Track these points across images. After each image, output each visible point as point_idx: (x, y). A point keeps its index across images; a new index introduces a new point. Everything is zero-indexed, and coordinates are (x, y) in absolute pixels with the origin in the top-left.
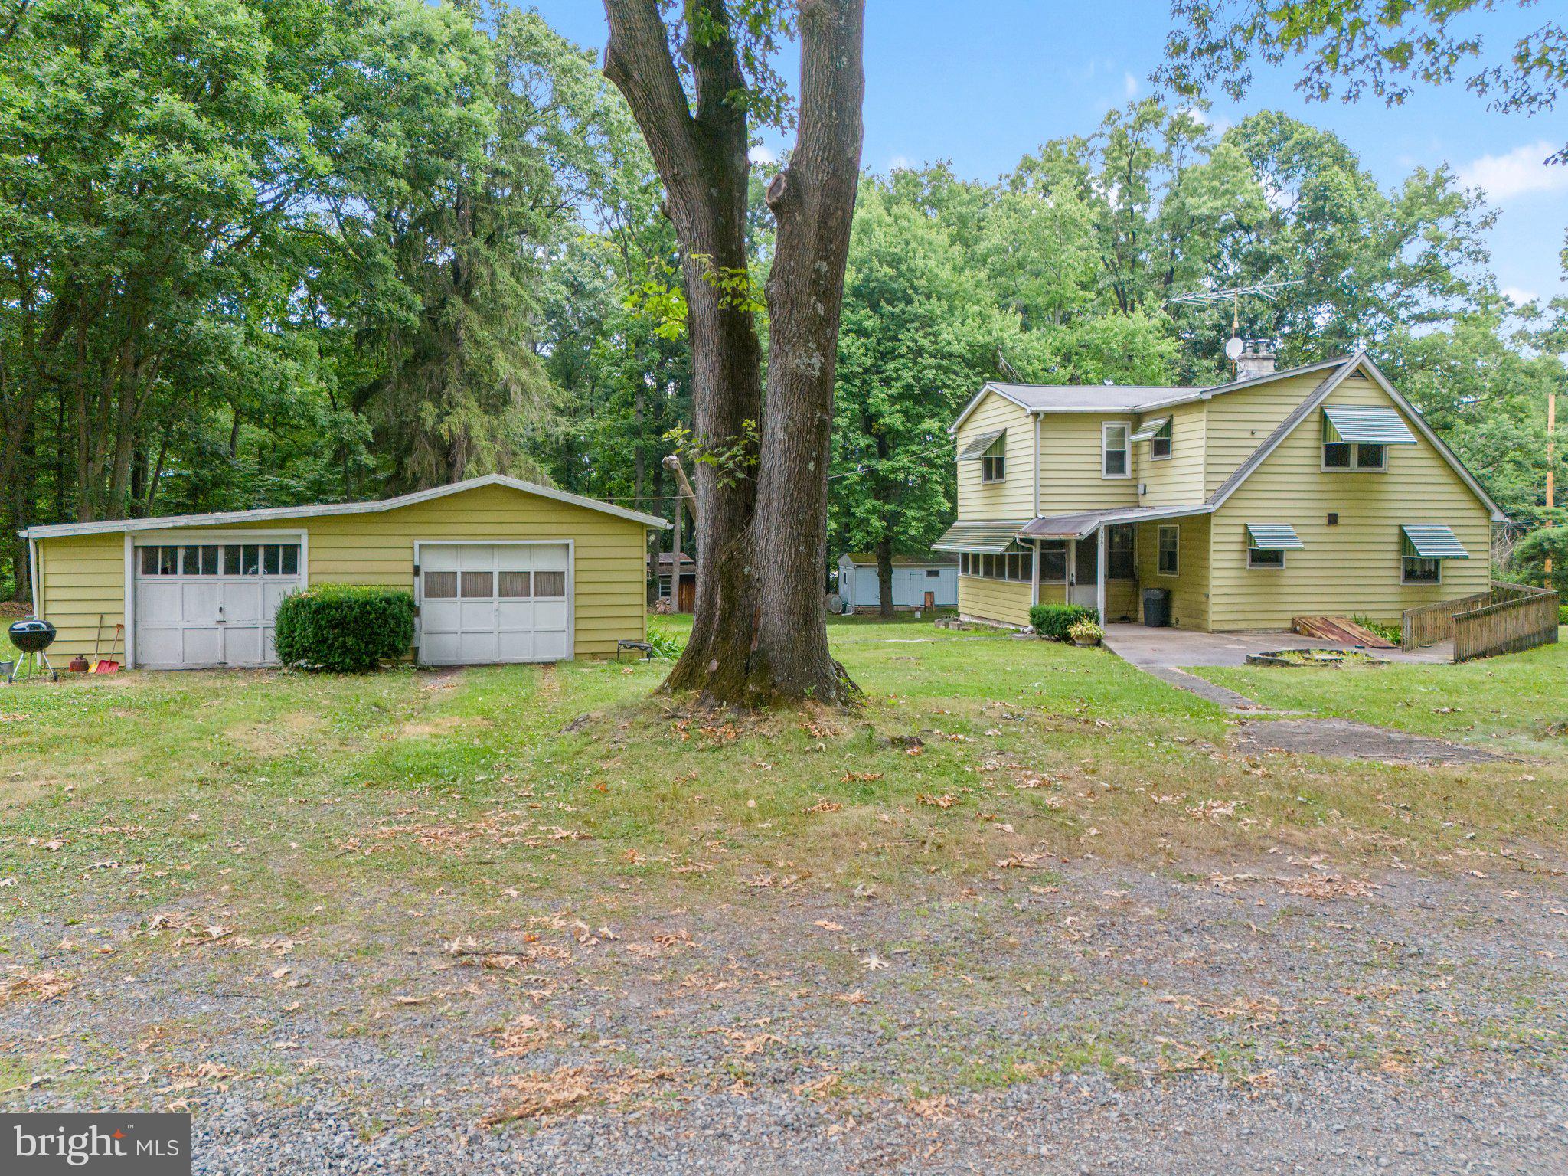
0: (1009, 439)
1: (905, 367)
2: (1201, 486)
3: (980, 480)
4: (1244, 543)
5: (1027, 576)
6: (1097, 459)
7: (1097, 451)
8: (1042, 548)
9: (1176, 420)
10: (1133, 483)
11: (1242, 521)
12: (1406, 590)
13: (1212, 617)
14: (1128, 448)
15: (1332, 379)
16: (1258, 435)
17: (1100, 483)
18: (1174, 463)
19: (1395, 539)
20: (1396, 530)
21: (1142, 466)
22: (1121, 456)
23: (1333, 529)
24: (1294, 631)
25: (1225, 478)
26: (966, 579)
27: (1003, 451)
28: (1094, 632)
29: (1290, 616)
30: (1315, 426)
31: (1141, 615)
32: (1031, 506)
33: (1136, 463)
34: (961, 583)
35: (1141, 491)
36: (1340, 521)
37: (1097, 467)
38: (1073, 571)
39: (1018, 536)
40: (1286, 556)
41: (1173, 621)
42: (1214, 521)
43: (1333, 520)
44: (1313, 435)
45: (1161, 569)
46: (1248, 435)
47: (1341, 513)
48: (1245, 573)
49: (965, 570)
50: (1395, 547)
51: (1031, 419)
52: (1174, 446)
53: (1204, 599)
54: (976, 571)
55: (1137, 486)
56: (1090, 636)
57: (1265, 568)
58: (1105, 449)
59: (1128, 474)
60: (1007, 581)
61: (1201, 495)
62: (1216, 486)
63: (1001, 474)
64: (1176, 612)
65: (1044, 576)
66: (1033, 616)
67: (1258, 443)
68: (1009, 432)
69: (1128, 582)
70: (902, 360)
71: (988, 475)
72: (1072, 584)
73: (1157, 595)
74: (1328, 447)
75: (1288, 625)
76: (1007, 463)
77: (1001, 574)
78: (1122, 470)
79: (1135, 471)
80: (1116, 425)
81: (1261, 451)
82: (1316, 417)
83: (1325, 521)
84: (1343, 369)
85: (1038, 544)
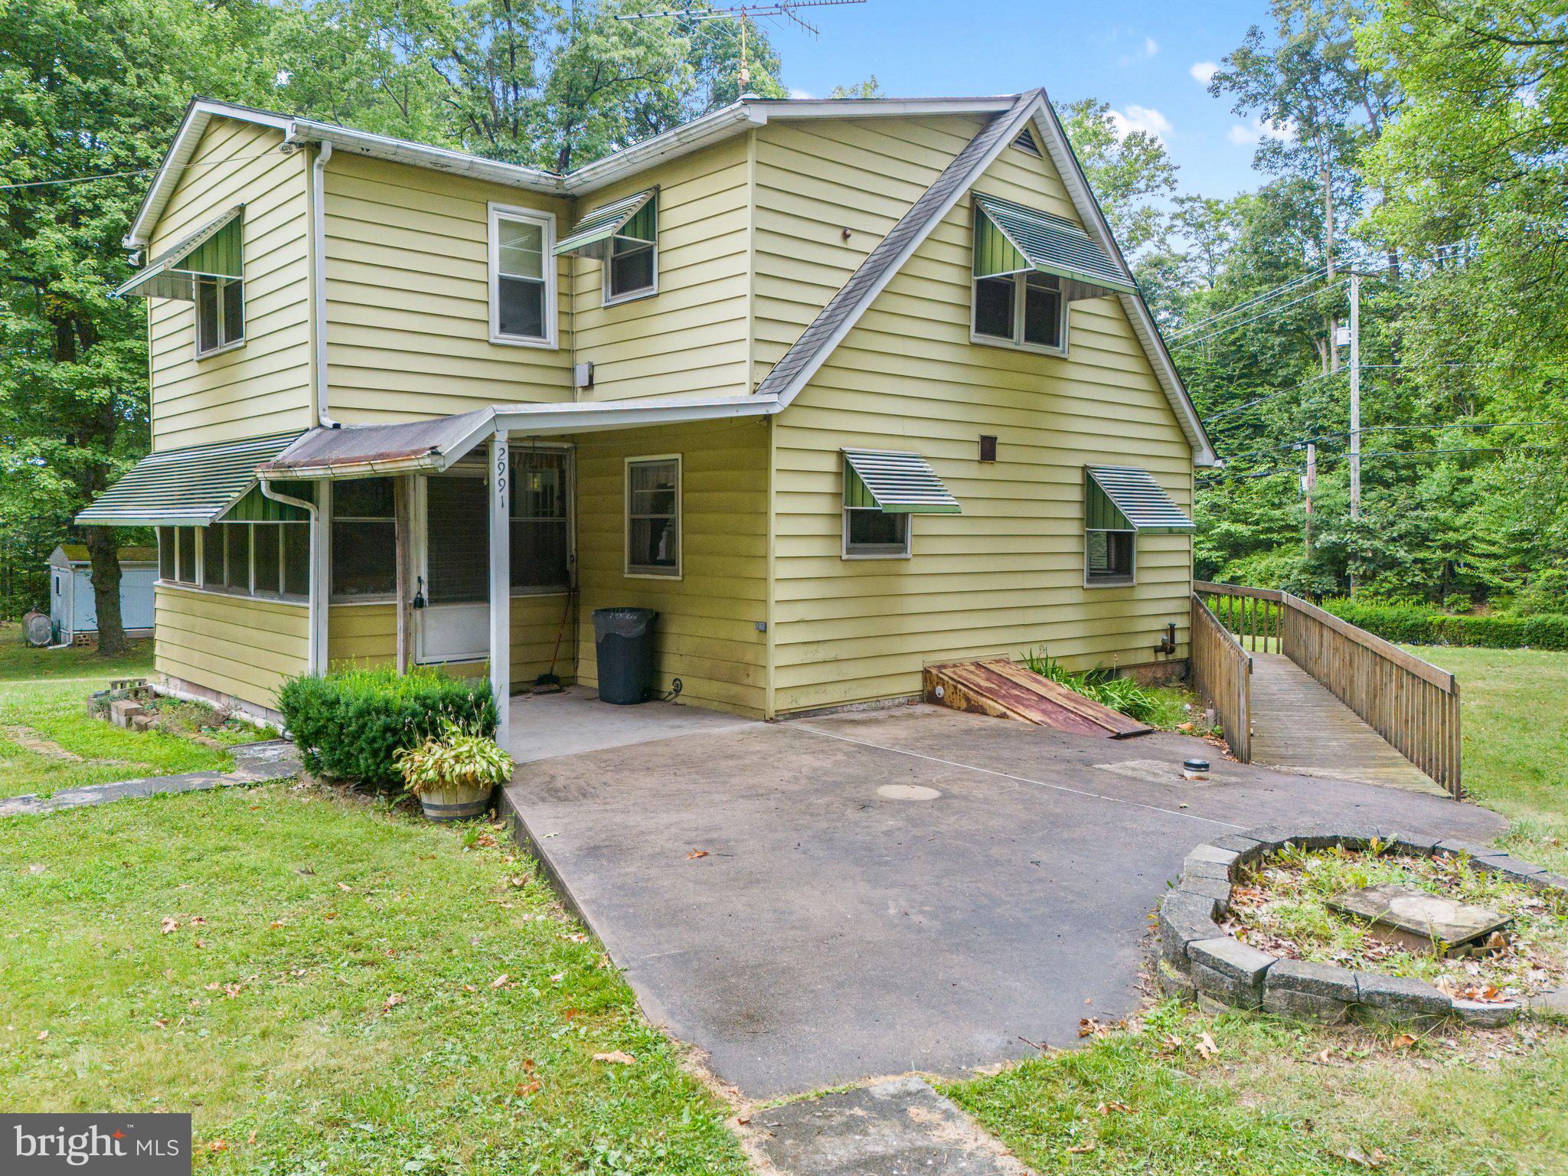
0: (250, 233)
1: (110, 193)
2: (743, 352)
3: (191, 352)
4: (836, 495)
5: (298, 586)
6: (477, 292)
7: (478, 272)
8: (336, 510)
9: (667, 199)
10: (562, 361)
11: (834, 443)
12: (1093, 597)
13: (777, 680)
14: (549, 274)
15: (987, 139)
16: (855, 241)
17: (484, 352)
18: (663, 304)
19: (1076, 494)
20: (1077, 478)
21: (582, 322)
22: (535, 291)
23: (988, 471)
24: (930, 698)
25: (793, 335)
26: (170, 593)
27: (236, 263)
28: (479, 766)
29: (917, 664)
30: (959, 237)
31: (588, 671)
32: (305, 397)
33: (567, 315)
34: (160, 603)
35: (582, 379)
36: (1001, 453)
37: (479, 312)
38: (423, 570)
39: (264, 475)
40: (915, 527)
41: (668, 686)
42: (779, 438)
43: (988, 449)
44: (958, 257)
45: (635, 561)
46: (835, 237)
47: (1002, 436)
48: (838, 570)
49: (168, 573)
50: (1075, 511)
51: (299, 161)
52: (663, 262)
53: (752, 635)
54: (188, 575)
55: (571, 370)
56: (468, 782)
57: (875, 557)
58: (495, 271)
59: (552, 337)
60: (254, 598)
61: (743, 373)
62: (774, 355)
63: (235, 330)
64: (674, 665)
65: (341, 585)
66: (291, 710)
67: (855, 262)
68: (249, 215)
69: (557, 594)
70: (105, 181)
71: (208, 339)
72: (419, 603)
73: (629, 626)
74: (981, 284)
75: (915, 684)
76: (249, 293)
77: (240, 582)
78: (536, 328)
79: (567, 333)
80: (524, 214)
81: (863, 281)
82: (962, 218)
83: (975, 454)
84: (1006, 121)
85: (324, 495)
